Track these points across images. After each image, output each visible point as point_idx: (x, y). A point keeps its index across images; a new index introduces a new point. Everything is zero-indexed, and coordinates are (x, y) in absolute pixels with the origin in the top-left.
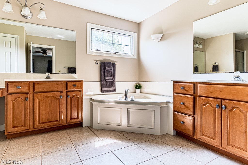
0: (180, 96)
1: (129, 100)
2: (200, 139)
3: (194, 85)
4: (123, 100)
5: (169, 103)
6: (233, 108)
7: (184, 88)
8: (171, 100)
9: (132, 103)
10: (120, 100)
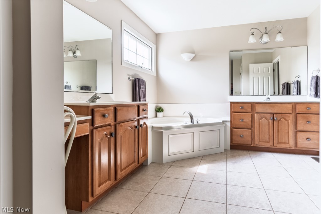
0: (239, 114)
1: (195, 123)
2: (258, 145)
3: (252, 105)
4: (189, 123)
5: (226, 121)
6: (281, 119)
7: (242, 108)
8: (228, 119)
9: (199, 125)
10: (186, 124)
